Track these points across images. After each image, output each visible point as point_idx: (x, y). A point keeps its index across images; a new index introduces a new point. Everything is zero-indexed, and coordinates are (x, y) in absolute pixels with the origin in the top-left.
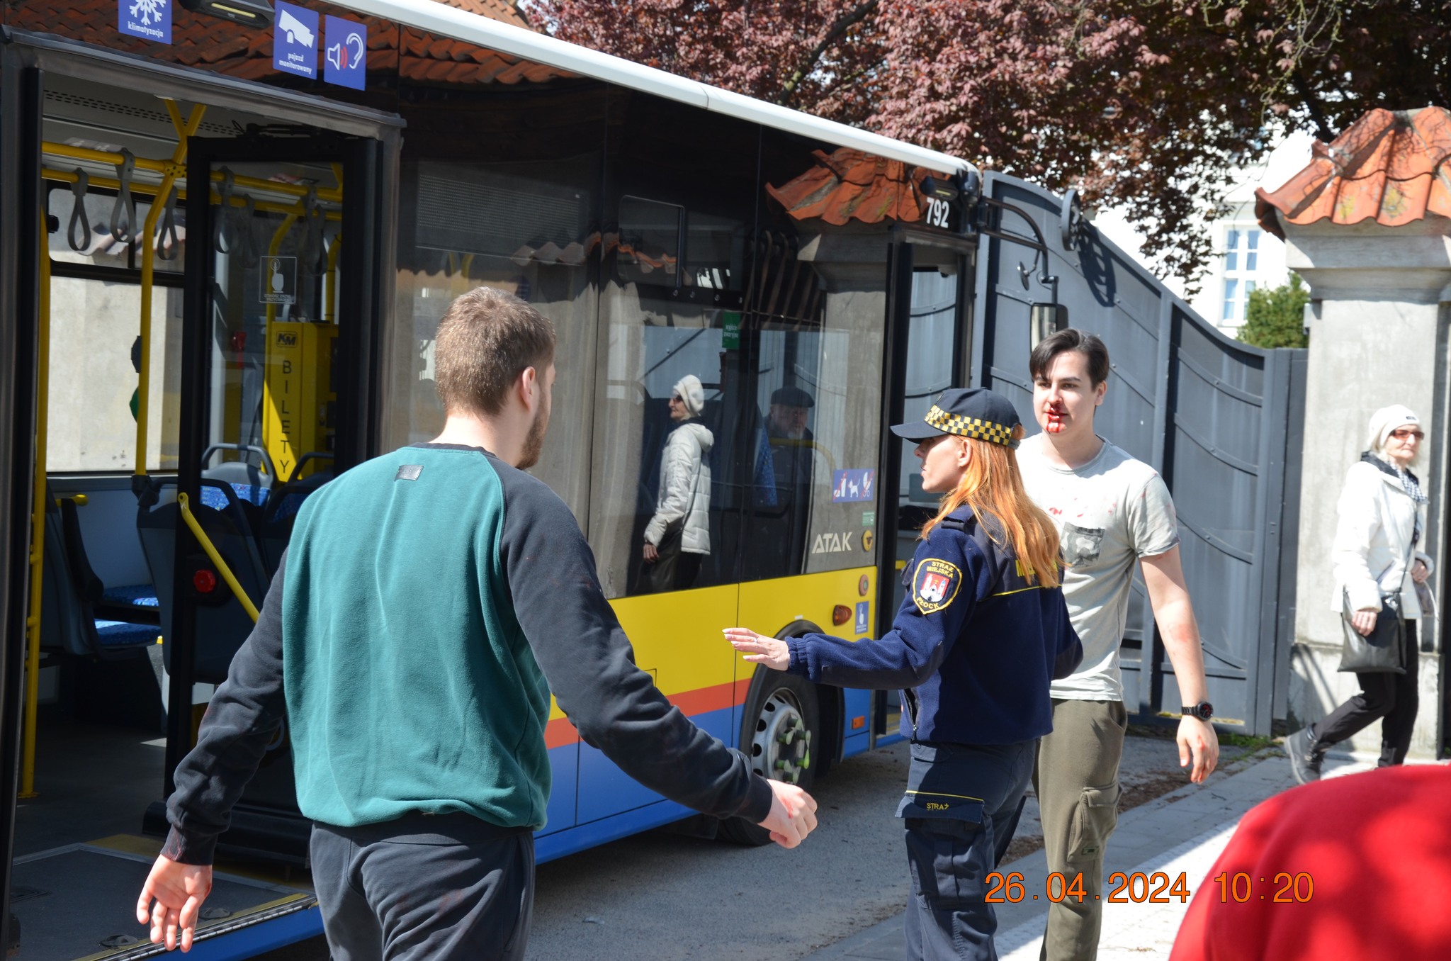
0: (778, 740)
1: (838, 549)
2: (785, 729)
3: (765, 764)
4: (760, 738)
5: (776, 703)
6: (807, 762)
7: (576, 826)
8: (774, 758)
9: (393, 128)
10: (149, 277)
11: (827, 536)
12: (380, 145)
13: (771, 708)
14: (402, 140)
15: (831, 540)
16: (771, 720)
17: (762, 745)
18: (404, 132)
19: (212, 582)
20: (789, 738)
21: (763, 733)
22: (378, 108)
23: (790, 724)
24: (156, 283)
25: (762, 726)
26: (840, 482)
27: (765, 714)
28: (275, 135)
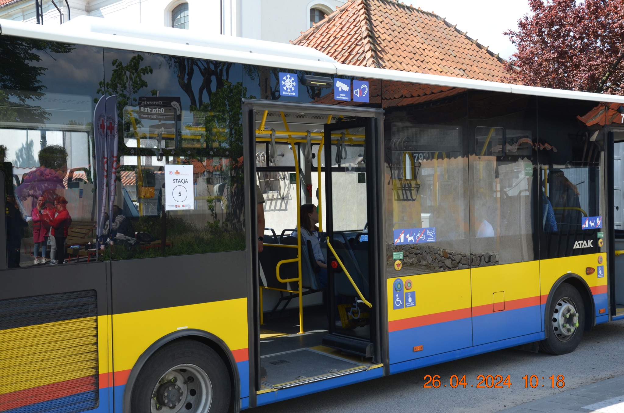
0: (563, 317)
1: (586, 246)
2: (567, 312)
3: (559, 325)
4: (555, 316)
5: (562, 303)
6: (577, 325)
7: (473, 346)
8: (562, 323)
9: (380, 113)
10: (320, 169)
11: (580, 242)
12: (376, 120)
13: (560, 304)
14: (384, 117)
15: (582, 244)
16: (560, 309)
17: (557, 318)
18: (384, 114)
19: (336, 265)
20: (568, 316)
21: (557, 314)
22: (374, 108)
23: (569, 310)
24: (322, 171)
25: (557, 311)
26: (585, 222)
27: (557, 307)
28: (346, 120)
